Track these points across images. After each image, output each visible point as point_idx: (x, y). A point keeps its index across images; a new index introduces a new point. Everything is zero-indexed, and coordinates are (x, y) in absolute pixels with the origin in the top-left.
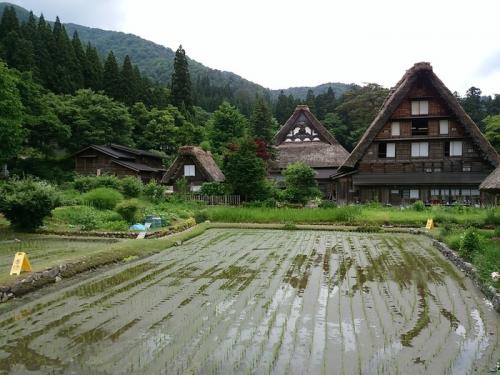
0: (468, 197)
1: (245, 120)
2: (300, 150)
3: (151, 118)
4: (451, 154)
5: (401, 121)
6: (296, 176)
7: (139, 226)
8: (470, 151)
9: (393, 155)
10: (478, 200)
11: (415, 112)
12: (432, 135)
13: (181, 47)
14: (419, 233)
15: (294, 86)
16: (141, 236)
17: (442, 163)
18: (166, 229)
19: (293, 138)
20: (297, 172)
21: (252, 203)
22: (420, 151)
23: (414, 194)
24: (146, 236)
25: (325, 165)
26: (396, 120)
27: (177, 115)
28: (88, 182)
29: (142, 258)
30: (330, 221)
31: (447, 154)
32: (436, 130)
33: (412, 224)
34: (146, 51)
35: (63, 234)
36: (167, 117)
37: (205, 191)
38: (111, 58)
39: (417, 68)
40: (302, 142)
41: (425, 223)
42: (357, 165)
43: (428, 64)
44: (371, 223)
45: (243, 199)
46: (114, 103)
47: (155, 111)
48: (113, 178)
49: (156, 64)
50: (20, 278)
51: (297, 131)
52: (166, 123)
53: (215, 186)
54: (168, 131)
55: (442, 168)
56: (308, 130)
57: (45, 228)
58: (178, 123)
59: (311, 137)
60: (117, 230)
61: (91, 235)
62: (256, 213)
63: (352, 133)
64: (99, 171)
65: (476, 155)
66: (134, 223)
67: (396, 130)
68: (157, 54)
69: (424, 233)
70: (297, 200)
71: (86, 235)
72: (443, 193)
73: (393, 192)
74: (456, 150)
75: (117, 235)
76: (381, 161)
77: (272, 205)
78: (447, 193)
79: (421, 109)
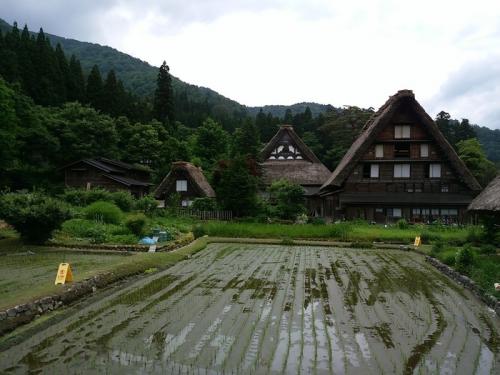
0: (446, 217)
1: (228, 136)
2: (284, 167)
3: (134, 132)
4: (431, 176)
5: (385, 144)
6: (286, 193)
7: (148, 240)
8: (448, 173)
9: (377, 176)
10: (455, 219)
11: (398, 135)
12: (413, 157)
13: (165, 63)
14: (409, 250)
15: (269, 104)
16: (152, 249)
17: (423, 184)
18: (172, 243)
19: (277, 156)
20: (287, 190)
21: (244, 219)
22: (402, 172)
23: (397, 213)
24: (157, 250)
25: (309, 183)
26: (380, 143)
27: (160, 130)
28: (79, 195)
29: (162, 270)
30: (324, 237)
31: (427, 176)
32: (417, 153)
33: (400, 241)
34: (123, 64)
35: (73, 247)
36: (152, 132)
37: (197, 206)
38: (95, 71)
39: (401, 95)
40: (286, 160)
41: (413, 240)
42: (343, 184)
43: (410, 92)
44: (362, 239)
45: (234, 215)
46: (100, 117)
47: (138, 126)
48: (104, 192)
49: (132, 78)
50: (67, 287)
51: (280, 149)
52: (149, 137)
53: (207, 201)
54: (152, 145)
55: (422, 188)
56: (291, 149)
57: (53, 240)
58: (162, 137)
59: (294, 156)
60: (127, 243)
61: (101, 248)
62: (251, 228)
63: (328, 152)
64: (89, 185)
65: (453, 178)
66: (142, 236)
67: (379, 153)
68: (133, 67)
69: (413, 250)
70: (288, 216)
71: (97, 248)
72: (424, 212)
73: (377, 210)
74: (435, 172)
75: (127, 249)
76: (365, 181)
77: (264, 221)
78: (428, 212)
79: (403, 133)
